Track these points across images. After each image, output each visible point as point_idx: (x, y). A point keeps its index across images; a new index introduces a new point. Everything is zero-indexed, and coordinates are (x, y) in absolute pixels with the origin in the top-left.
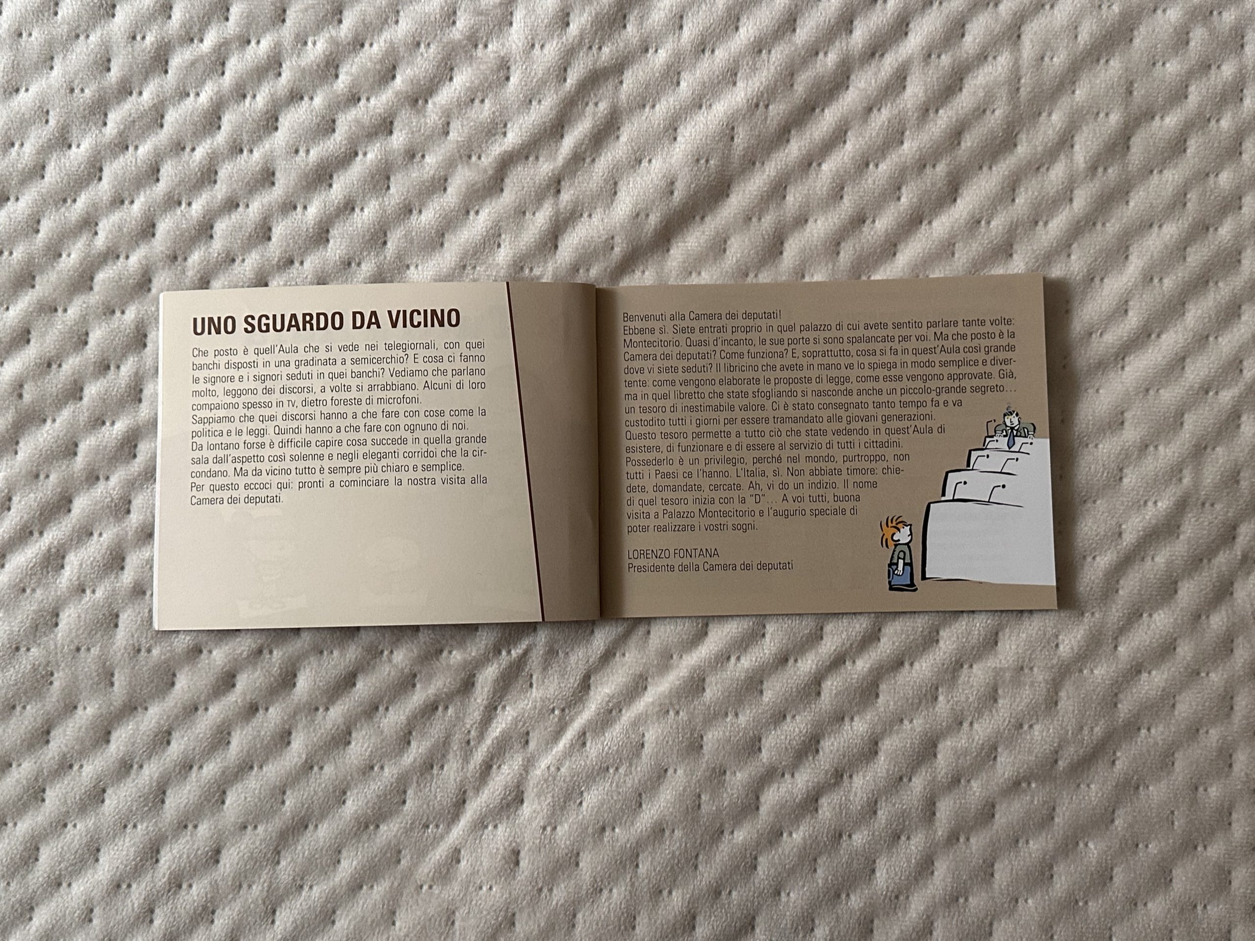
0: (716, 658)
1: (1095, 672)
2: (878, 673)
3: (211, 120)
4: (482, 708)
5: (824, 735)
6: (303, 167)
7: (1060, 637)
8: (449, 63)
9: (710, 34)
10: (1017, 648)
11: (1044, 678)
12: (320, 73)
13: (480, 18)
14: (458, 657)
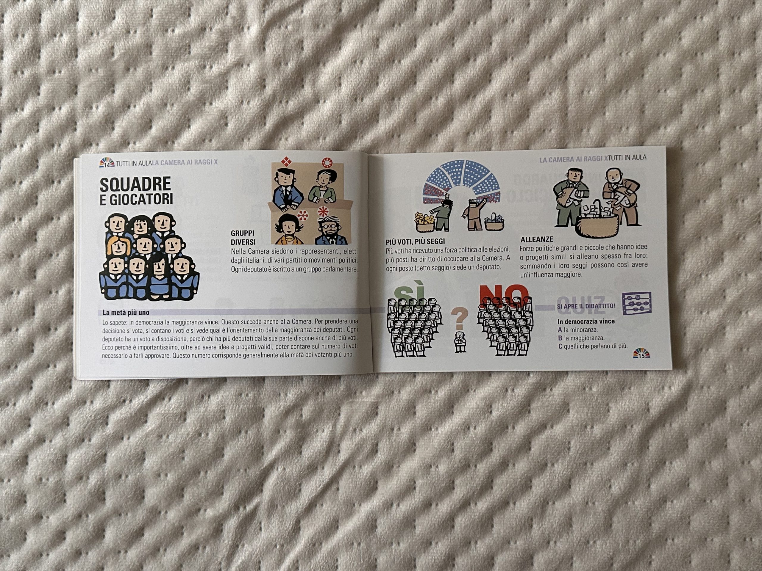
0: (383, 505)
1: (636, 503)
2: (493, 511)
3: (32, 163)
4: (228, 547)
5: (457, 555)
7: (612, 481)
8: (187, 116)
9: (359, 88)
10: (583, 490)
11: (602, 509)
12: (102, 127)
13: (206, 85)
14: (210, 513)
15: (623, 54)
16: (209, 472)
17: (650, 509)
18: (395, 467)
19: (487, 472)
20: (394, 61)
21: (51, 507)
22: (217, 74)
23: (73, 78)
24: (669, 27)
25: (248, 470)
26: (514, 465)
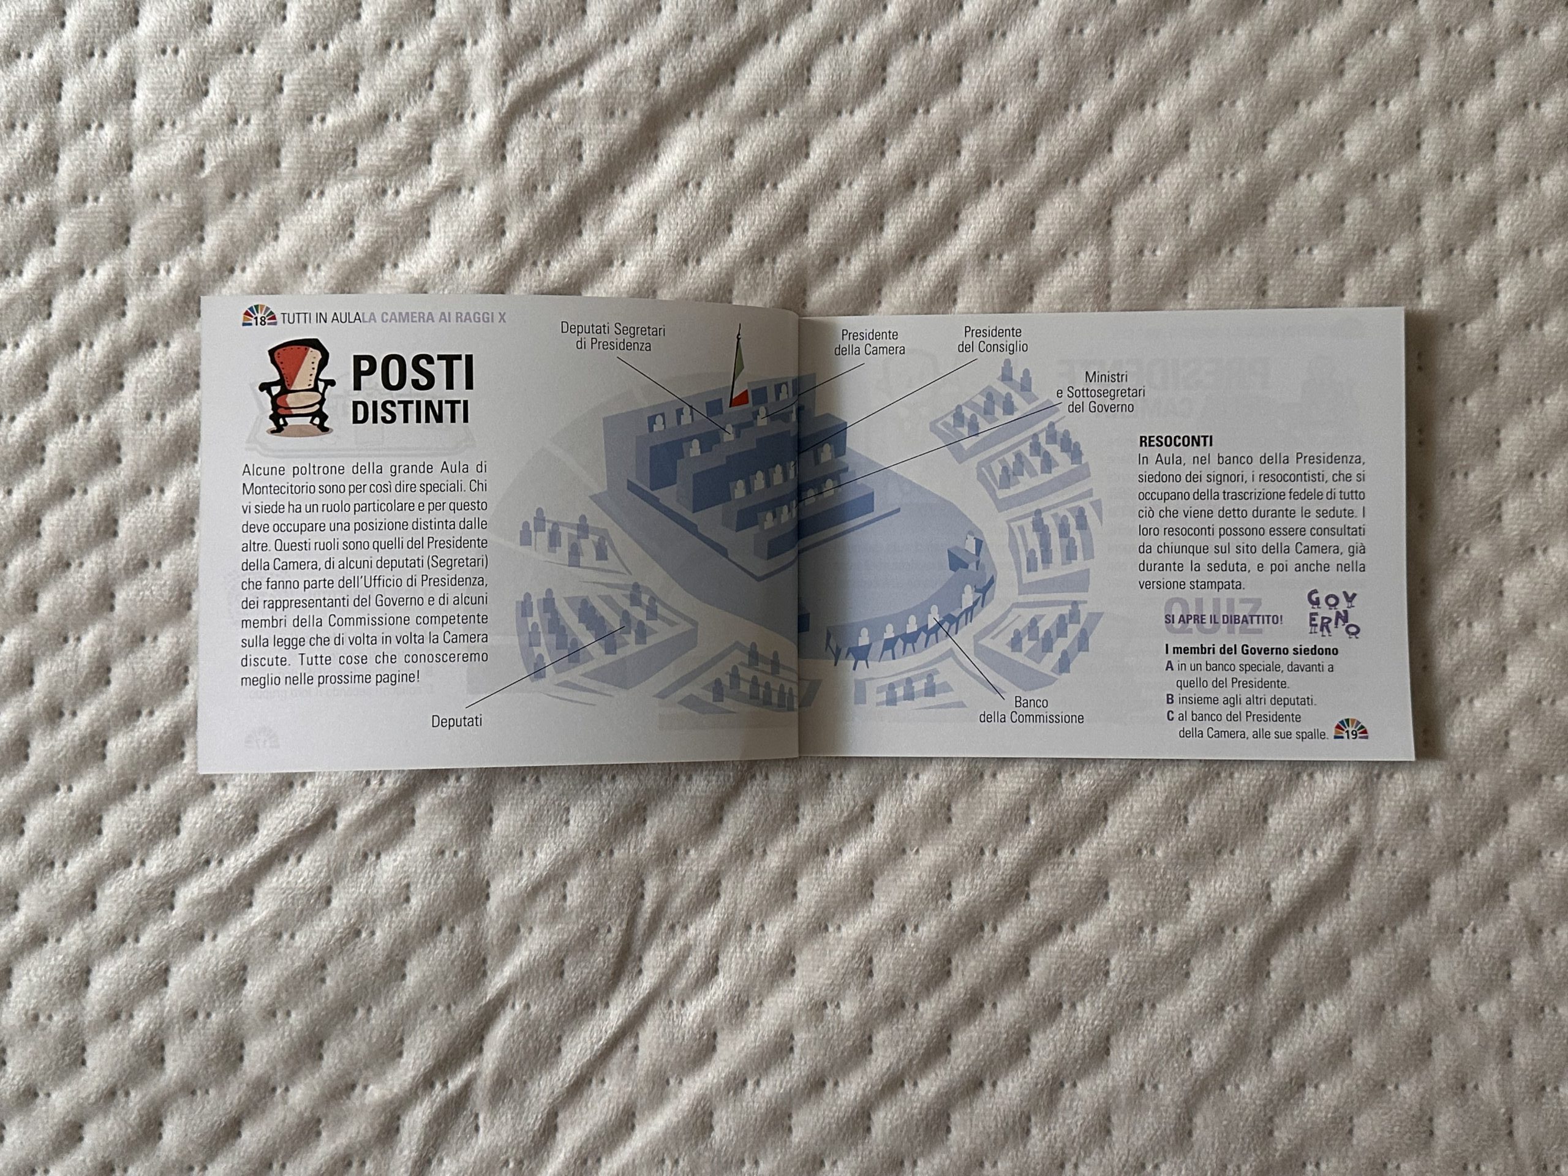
0: (727, 1083)
1: (1242, 1088)
2: (949, 1100)
3: (35, 379)
4: (410, 1164)
6: (157, 438)
7: (1194, 1042)
9: (693, 238)
10: (1134, 1059)
11: (1172, 1100)
12: (177, 310)
13: (386, 229)
14: (375, 1093)
15: (1224, 175)
16: (374, 1010)
17: (1271, 1101)
18: (752, 1004)
19: (938, 1018)
20: (763, 185)
21: (54, 1073)
22: (408, 206)
23: (122, 213)
24: (1320, 122)
25: (453, 1007)
26: (994, 1005)
